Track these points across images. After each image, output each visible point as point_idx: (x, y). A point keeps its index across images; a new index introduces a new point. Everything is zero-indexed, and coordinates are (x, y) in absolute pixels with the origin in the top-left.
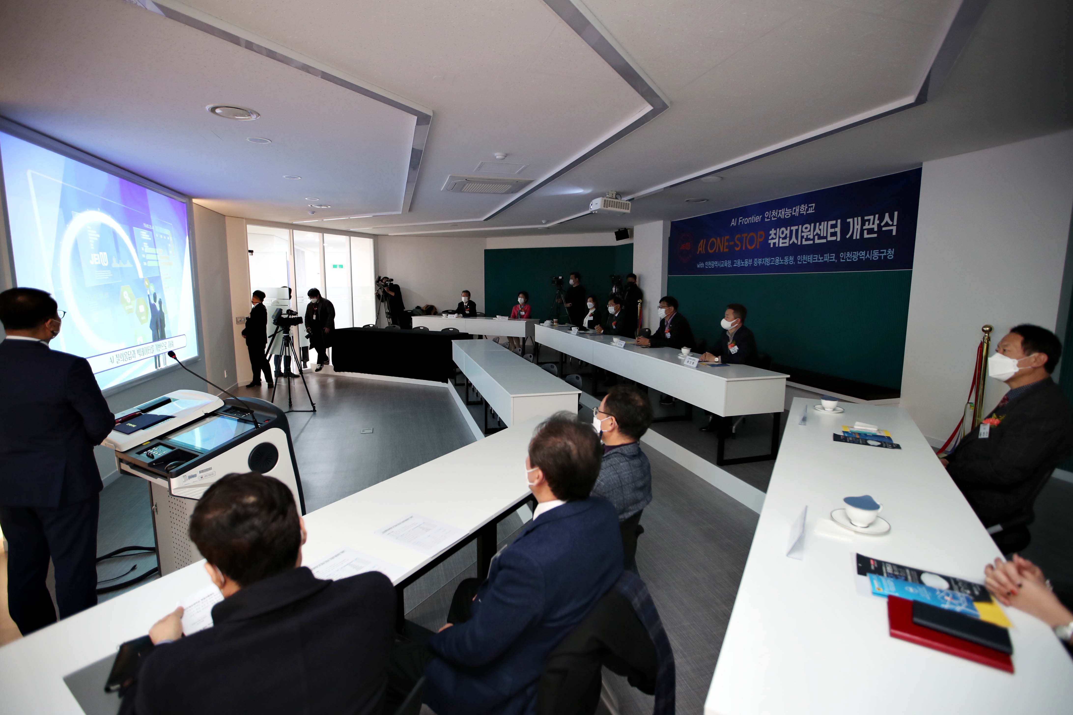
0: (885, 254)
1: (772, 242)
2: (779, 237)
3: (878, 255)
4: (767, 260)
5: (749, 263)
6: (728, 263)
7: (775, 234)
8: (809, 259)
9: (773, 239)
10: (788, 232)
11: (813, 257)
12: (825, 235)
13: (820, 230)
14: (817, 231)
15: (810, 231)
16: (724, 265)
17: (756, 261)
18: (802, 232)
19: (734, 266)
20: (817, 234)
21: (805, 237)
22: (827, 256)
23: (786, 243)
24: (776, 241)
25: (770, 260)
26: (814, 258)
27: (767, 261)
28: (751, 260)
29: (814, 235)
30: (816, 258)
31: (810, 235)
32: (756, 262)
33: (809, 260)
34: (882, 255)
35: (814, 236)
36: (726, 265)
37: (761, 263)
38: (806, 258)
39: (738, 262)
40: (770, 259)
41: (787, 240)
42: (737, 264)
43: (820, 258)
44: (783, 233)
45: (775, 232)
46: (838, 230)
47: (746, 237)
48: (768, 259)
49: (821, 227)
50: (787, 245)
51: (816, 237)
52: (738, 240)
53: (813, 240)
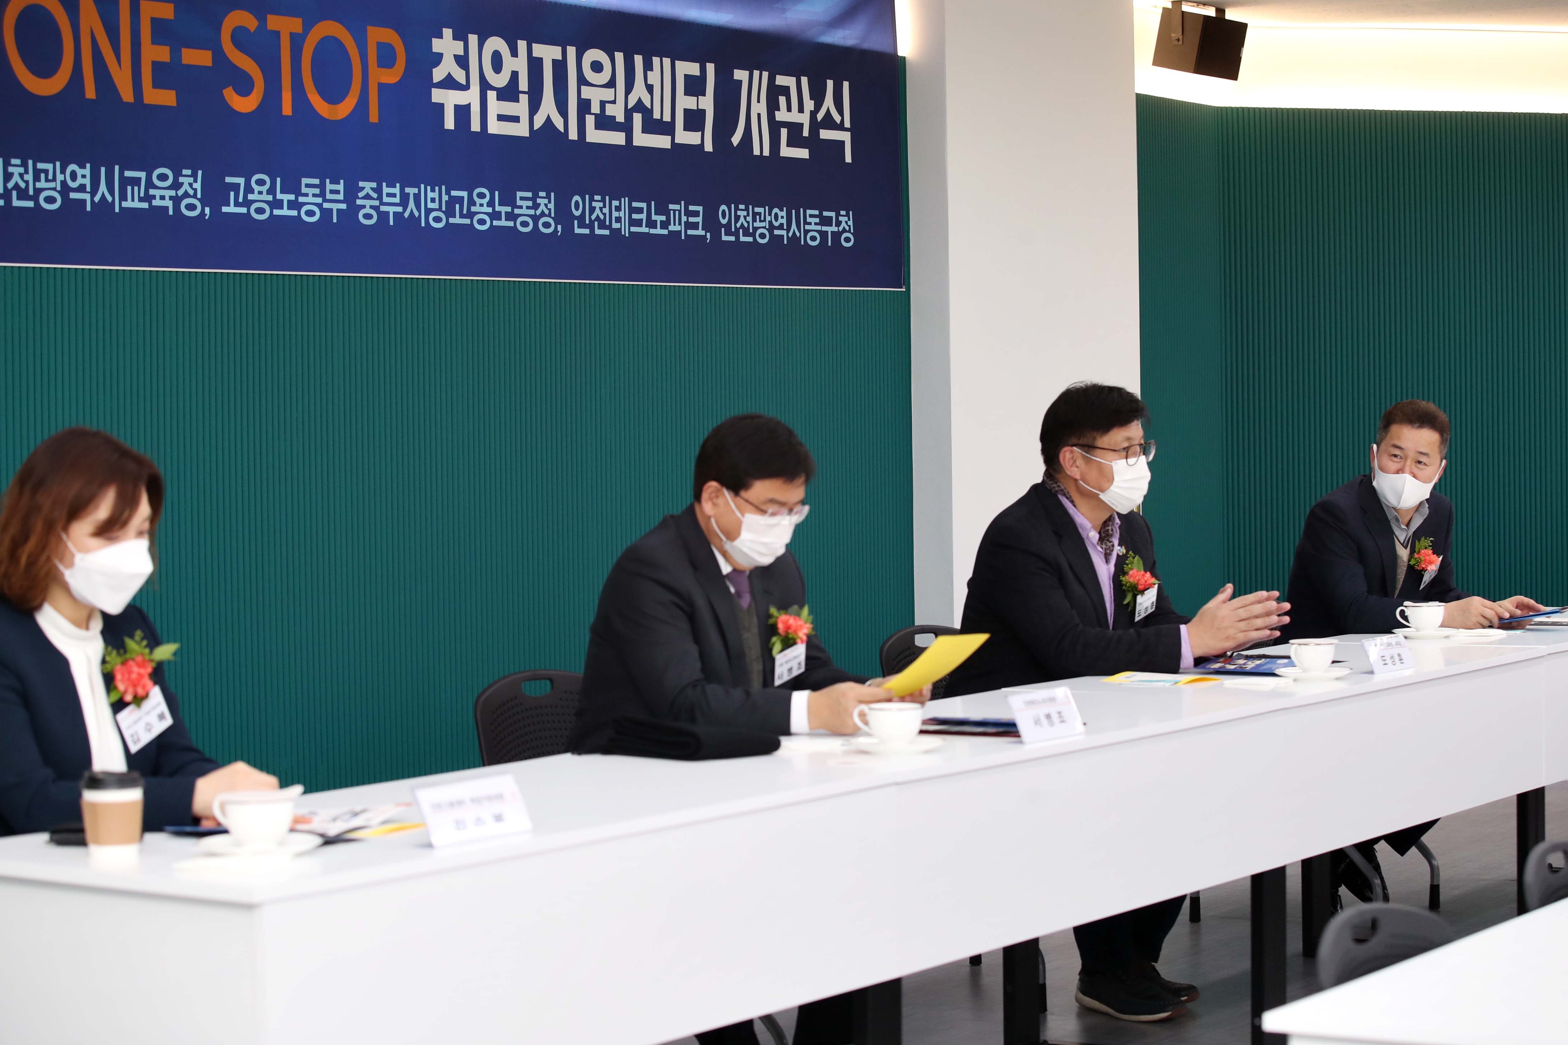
0: (834, 229)
1: (449, 99)
2: (485, 86)
3: (819, 228)
4: (430, 195)
5: (326, 205)
6: (176, 185)
7: (462, 61)
8: (615, 214)
9: (449, 83)
10: (521, 64)
11: (633, 210)
12: (667, 118)
13: (650, 88)
14: (639, 92)
15: (611, 84)
16: (148, 198)
17: (368, 197)
18: (582, 81)
19: (225, 209)
20: (640, 106)
21: (595, 108)
22: (680, 211)
23: (516, 119)
24: (471, 97)
25: (445, 198)
26: (635, 216)
27: (431, 205)
28: (340, 187)
29: (630, 107)
30: (643, 216)
31: (614, 102)
32: (368, 203)
33: (618, 220)
34: (829, 229)
35: (628, 114)
36: (169, 203)
37: (399, 209)
38: (606, 210)
39: (257, 188)
40: (448, 193)
41: (521, 107)
42: (247, 203)
43: (654, 217)
44: (497, 63)
45: (458, 48)
46: (707, 103)
47: (297, 43)
48: (436, 195)
49: (654, 77)
50: (521, 130)
51: (637, 118)
52: (240, 38)
53: (627, 128)
